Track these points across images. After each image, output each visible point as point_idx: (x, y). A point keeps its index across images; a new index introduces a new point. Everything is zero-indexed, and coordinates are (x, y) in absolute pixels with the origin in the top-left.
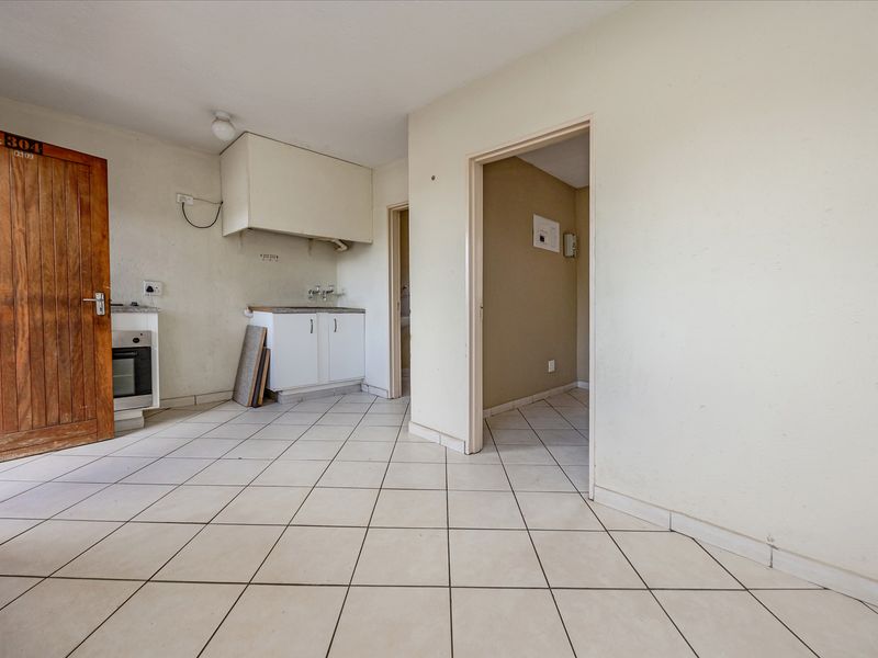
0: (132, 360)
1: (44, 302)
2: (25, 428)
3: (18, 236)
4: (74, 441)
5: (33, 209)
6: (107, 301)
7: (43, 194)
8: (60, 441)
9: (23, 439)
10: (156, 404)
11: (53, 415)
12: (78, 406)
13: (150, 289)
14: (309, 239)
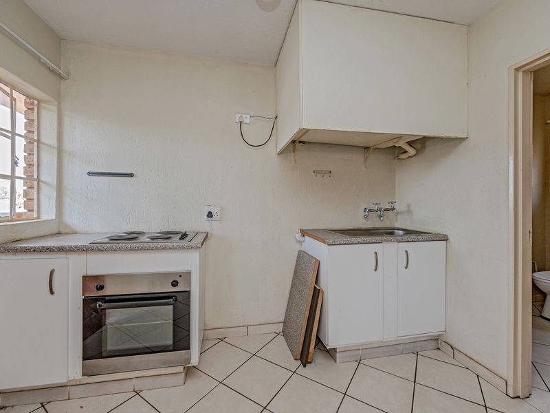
0: (171, 307)
10: (196, 362)
13: (210, 215)
14: (366, 148)
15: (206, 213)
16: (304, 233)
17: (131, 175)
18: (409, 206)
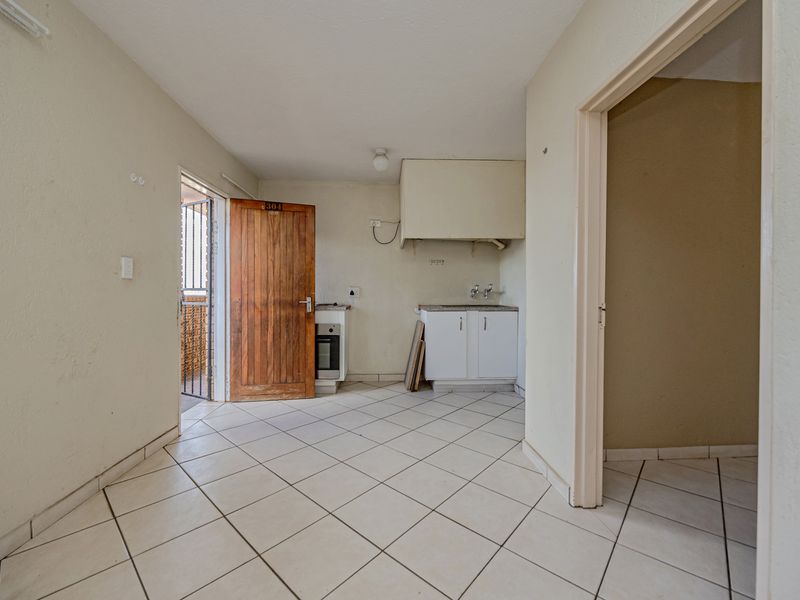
0: (329, 344)
1: (280, 304)
2: (270, 382)
3: (270, 263)
4: (293, 395)
5: (277, 246)
6: (313, 302)
7: (282, 235)
8: (286, 394)
9: (269, 390)
10: (342, 378)
11: (284, 376)
12: (296, 372)
13: (352, 293)
14: (473, 242)
15: (349, 292)
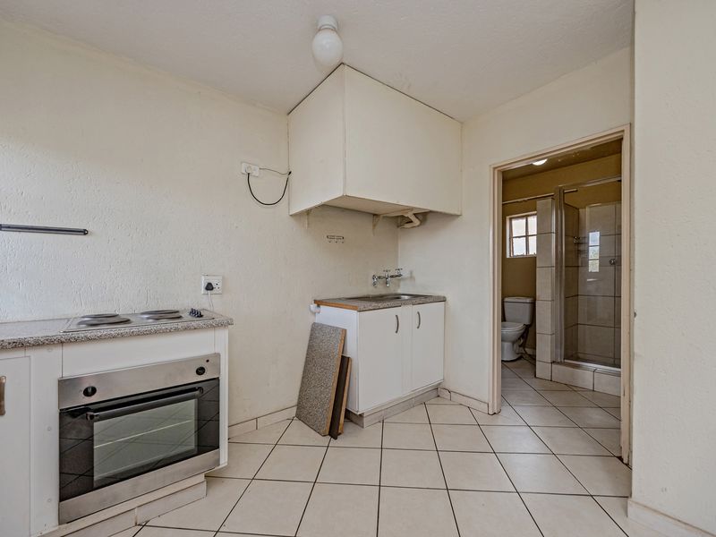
10: (224, 461)
13: (209, 287)
14: (374, 215)
15: (204, 285)
16: (319, 303)
17: (85, 232)
18: (411, 273)
